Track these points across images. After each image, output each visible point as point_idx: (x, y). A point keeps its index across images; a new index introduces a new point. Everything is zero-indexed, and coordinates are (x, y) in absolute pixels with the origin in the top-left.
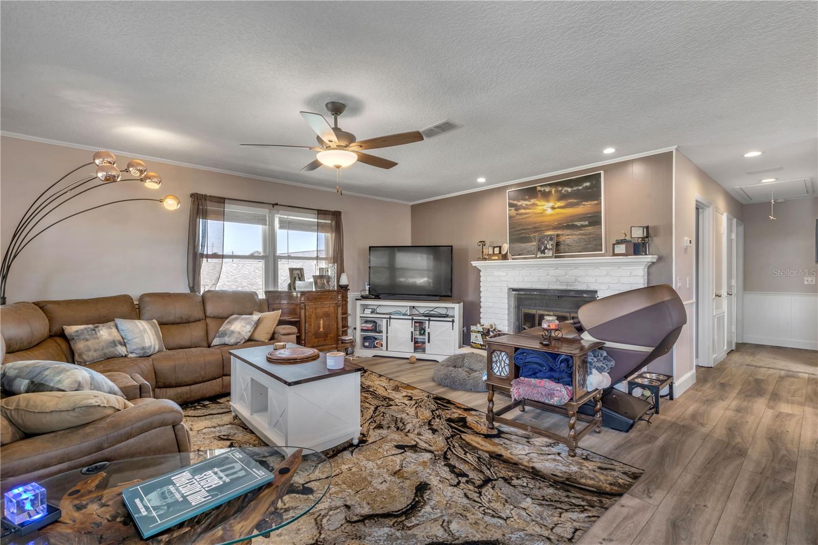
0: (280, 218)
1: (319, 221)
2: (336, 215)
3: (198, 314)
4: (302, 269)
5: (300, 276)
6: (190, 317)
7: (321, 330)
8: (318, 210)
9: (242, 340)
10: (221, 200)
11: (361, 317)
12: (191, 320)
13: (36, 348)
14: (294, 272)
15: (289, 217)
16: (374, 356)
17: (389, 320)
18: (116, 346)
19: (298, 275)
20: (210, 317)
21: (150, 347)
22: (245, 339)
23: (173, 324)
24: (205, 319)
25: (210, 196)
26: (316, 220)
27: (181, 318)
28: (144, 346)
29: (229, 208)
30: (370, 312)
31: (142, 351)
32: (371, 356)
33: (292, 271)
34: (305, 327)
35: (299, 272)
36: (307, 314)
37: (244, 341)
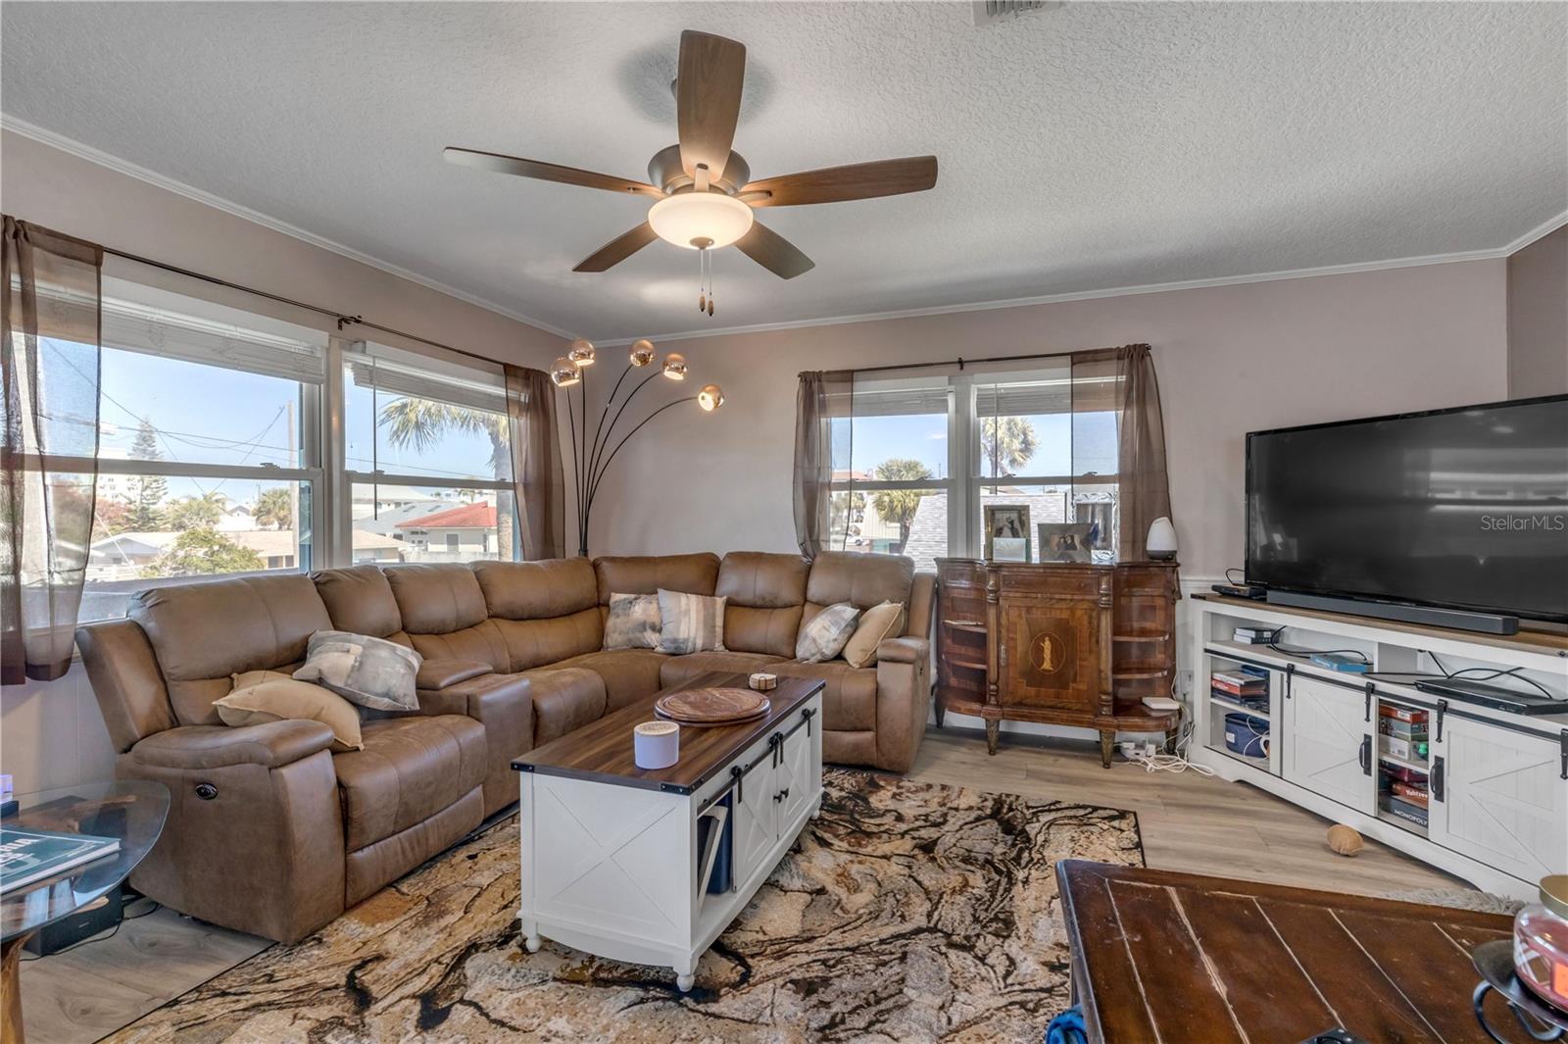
0: (979, 390)
1: (1077, 381)
2: (1136, 357)
3: (788, 593)
4: (1026, 508)
5: (1017, 525)
6: (776, 598)
7: (1047, 665)
8: (1072, 354)
9: (813, 655)
10: (848, 376)
11: (1207, 651)
12: (779, 603)
13: (567, 617)
14: (998, 515)
15: (999, 385)
16: (1240, 782)
17: (1285, 675)
18: (645, 630)
19: (1012, 523)
20: (812, 602)
21: (686, 641)
22: (822, 654)
23: (754, 607)
24: (803, 606)
25: (828, 373)
26: (1068, 382)
27: (764, 599)
28: (677, 637)
29: (864, 389)
30: (1249, 641)
31: (673, 646)
32: (1232, 781)
33: (993, 514)
34: (998, 651)
35: (1014, 516)
36: (1004, 621)
37: (819, 657)
